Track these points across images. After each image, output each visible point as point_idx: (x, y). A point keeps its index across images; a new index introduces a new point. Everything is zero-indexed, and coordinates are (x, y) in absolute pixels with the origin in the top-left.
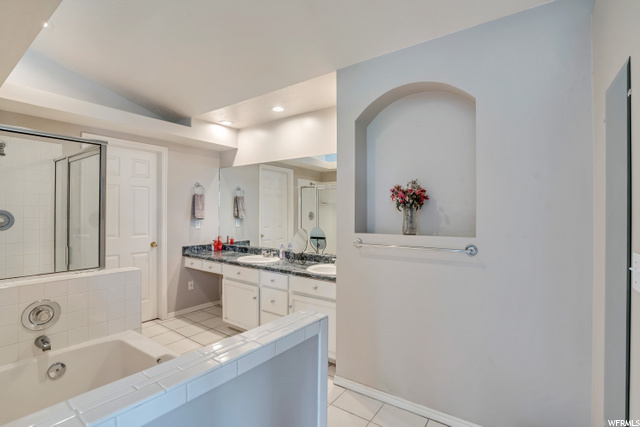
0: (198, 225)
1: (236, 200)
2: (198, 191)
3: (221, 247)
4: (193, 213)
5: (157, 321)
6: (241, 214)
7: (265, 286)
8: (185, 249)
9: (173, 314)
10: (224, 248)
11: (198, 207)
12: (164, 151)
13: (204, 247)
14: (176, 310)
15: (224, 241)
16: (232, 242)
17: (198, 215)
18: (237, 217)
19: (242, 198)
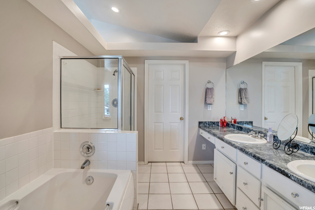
0: (210, 108)
1: (240, 91)
2: (209, 86)
3: (225, 124)
4: (206, 100)
5: (182, 164)
6: (244, 100)
7: (240, 166)
8: (200, 123)
9: (191, 162)
10: (228, 125)
11: (209, 96)
12: (186, 62)
13: (214, 123)
14: (194, 160)
15: (228, 120)
16: (235, 122)
17: (208, 101)
18: (241, 103)
19: (246, 89)
